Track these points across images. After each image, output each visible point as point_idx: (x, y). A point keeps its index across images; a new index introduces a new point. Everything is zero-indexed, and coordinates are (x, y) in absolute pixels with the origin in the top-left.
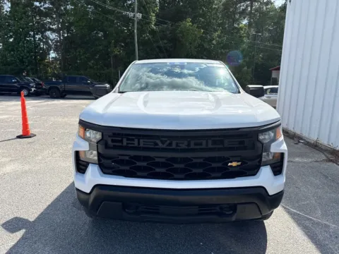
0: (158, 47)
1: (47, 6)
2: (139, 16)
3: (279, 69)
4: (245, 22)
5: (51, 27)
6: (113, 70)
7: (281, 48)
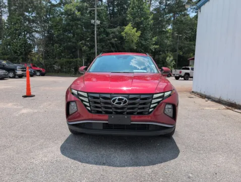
0: (111, 43)
1: (34, 15)
2: (98, 22)
3: (194, 59)
4: (170, 27)
5: (36, 29)
6: (79, 59)
7: (195, 45)
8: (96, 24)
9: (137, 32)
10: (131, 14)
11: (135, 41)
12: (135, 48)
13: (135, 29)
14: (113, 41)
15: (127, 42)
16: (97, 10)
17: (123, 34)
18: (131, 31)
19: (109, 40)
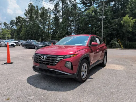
1: (72, 18)
5: (73, 25)
8: (103, 18)
9: (132, 20)
10: (130, 9)
11: (131, 26)
12: (131, 30)
13: (131, 18)
14: (114, 27)
15: (125, 27)
16: (104, 10)
17: (122, 22)
18: (128, 20)
19: (111, 26)
